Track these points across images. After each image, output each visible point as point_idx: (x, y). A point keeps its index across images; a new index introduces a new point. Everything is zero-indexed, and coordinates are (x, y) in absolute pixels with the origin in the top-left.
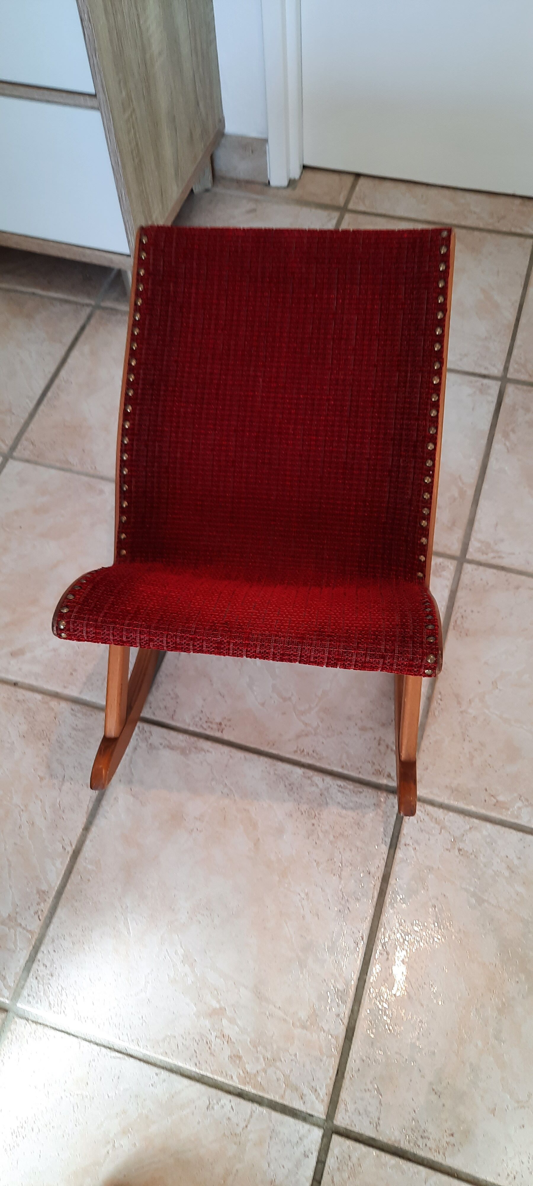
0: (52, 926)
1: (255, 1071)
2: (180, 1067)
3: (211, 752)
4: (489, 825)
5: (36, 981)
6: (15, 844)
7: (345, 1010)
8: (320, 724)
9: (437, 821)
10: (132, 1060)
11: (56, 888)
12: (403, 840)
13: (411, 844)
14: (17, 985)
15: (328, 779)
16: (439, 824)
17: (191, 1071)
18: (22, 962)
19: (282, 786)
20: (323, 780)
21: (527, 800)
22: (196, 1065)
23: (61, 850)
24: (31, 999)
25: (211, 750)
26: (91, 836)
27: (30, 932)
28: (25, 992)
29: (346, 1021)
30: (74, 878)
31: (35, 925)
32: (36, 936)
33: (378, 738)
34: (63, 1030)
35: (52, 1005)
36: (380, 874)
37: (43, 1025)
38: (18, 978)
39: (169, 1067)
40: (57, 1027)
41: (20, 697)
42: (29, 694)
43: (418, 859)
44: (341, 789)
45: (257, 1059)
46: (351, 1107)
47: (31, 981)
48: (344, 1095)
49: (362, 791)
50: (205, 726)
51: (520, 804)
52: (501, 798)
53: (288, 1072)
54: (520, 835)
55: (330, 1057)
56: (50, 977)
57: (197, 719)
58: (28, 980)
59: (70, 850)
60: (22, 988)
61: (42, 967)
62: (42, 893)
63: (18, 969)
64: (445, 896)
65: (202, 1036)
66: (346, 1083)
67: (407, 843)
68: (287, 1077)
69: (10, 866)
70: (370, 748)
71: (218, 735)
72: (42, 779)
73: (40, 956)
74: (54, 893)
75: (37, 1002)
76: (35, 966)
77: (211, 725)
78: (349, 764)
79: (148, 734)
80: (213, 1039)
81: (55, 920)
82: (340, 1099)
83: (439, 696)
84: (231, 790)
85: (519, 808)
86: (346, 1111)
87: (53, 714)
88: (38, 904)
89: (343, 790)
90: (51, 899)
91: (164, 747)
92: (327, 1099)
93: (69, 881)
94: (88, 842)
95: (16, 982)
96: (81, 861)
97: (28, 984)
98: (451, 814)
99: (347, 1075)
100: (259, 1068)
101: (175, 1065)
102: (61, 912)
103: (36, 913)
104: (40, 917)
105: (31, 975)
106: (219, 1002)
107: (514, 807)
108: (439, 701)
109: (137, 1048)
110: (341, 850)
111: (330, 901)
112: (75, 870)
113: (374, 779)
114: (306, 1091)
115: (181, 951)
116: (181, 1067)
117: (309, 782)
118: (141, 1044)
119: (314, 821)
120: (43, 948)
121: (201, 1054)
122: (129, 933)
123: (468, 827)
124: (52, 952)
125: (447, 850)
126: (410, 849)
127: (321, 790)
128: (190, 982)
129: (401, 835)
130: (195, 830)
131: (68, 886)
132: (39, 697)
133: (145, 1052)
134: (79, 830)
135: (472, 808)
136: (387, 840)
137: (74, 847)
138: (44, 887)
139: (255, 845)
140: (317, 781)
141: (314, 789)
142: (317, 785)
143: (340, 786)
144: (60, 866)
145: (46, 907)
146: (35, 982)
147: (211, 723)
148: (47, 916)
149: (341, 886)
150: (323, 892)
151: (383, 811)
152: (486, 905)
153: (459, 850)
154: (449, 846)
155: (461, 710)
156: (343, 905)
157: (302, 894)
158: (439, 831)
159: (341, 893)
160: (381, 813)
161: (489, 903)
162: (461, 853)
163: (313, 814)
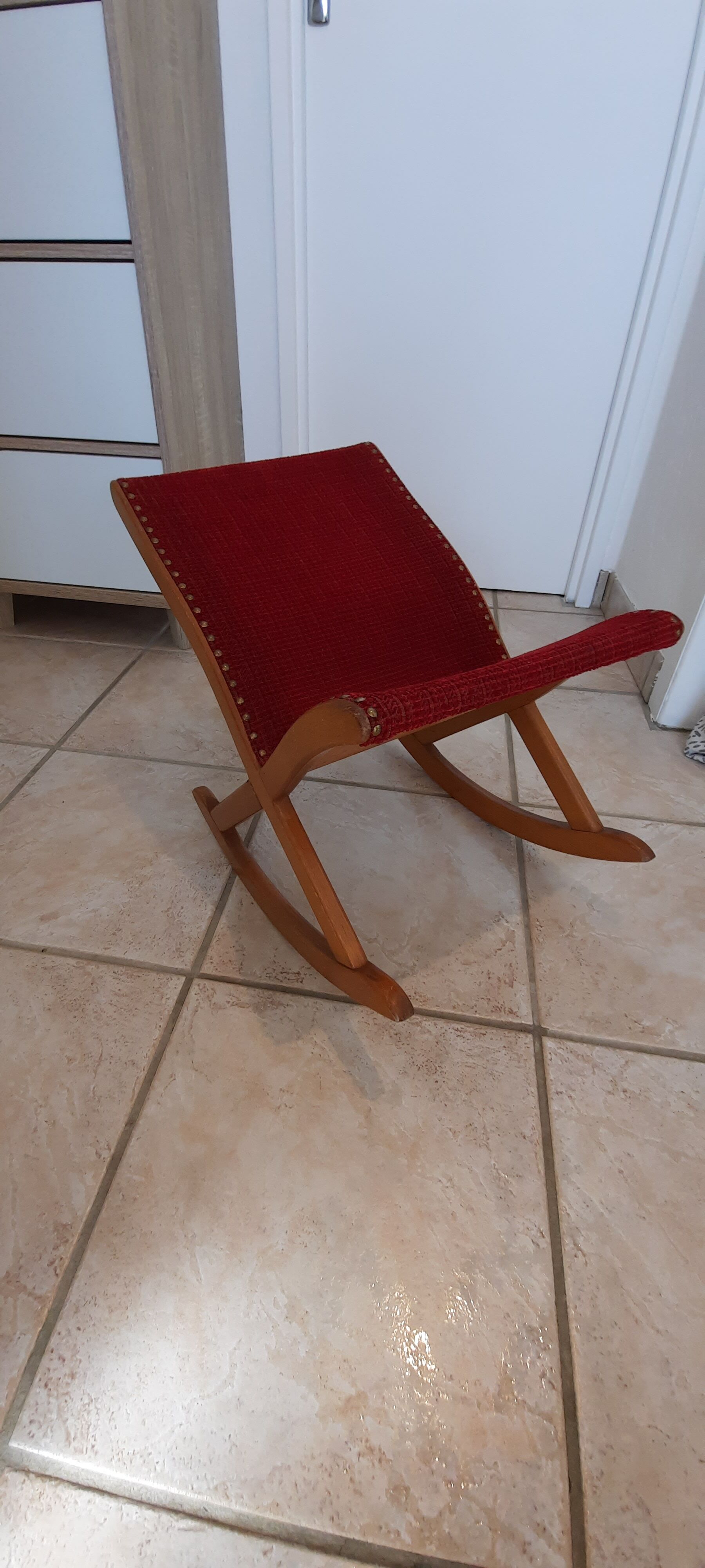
0: (76, 1284)
1: (434, 1514)
2: (304, 1530)
3: (291, 1006)
4: (646, 1057)
5: (46, 1392)
6: (26, 1156)
7: (550, 1361)
8: (416, 962)
9: (585, 1059)
10: (217, 1531)
11: (84, 1219)
12: (552, 1089)
13: (564, 1092)
14: (12, 1405)
15: (441, 1023)
16: (588, 1062)
17: (326, 1535)
18: (23, 1357)
19: (387, 1037)
20: (435, 1024)
21: (675, 1021)
22: (333, 1519)
23: (94, 1157)
24: (34, 1428)
25: (291, 1003)
26: (137, 1132)
27: (38, 1298)
28: (25, 1417)
29: (558, 1384)
30: (113, 1199)
31: (48, 1286)
32: (49, 1304)
33: (485, 972)
34: (91, 1484)
35: (73, 1436)
36: (538, 1136)
37: (56, 1479)
38: (14, 1390)
39: (284, 1534)
40: (81, 1482)
41: (49, 964)
42: (59, 960)
43: (578, 1110)
44: (459, 1033)
45: (436, 1489)
46: (608, 1548)
47: (38, 1393)
48: (592, 1529)
49: (484, 1032)
50: (280, 977)
51: (669, 1027)
52: (646, 1023)
53: (490, 1503)
54: (685, 1063)
55: (551, 1457)
56: (69, 1381)
57: (270, 970)
58: (32, 1392)
59: (107, 1155)
60: (20, 1408)
61: (56, 1363)
62: (62, 1229)
63: (15, 1372)
64: (629, 1154)
65: (335, 1456)
66: (589, 1503)
67: (559, 1090)
68: (490, 1513)
69: (15, 1190)
70: (480, 982)
71: (297, 985)
72: (70, 1060)
73: (54, 1341)
74: (81, 1226)
75: (45, 1435)
76: (45, 1362)
77: (288, 976)
78: (460, 1004)
79: (211, 992)
80: (355, 1459)
81: (81, 1273)
82: (587, 1537)
83: (538, 923)
84: (323, 1049)
85: (671, 1032)
86: (603, 1557)
87: (90, 980)
88: (56, 1248)
89: (462, 1034)
90: (76, 1239)
91: (232, 1005)
92: (565, 1542)
93: (106, 1204)
94: (133, 1142)
95: (11, 1398)
96: (124, 1173)
97: (31, 1400)
98: (597, 1048)
99: (587, 1486)
100: (441, 1505)
101: (294, 1527)
102: (91, 1258)
103: (52, 1263)
104: (58, 1272)
105: (37, 1380)
106: (353, 1384)
107: (664, 1032)
108: (539, 928)
109: (224, 1503)
110: (481, 1112)
111: (483, 1184)
112: (114, 1186)
113: (494, 1017)
114: (529, 1535)
115: (283, 1300)
116: (307, 1529)
117: (419, 1028)
118: (232, 1492)
119: (435, 1077)
120: (60, 1326)
121: (338, 1497)
122: (199, 1280)
123: (623, 1062)
124: (74, 1332)
125: (609, 1092)
126: (565, 1097)
127: (435, 1037)
128: (303, 1354)
129: (548, 1082)
130: (283, 1107)
131: (104, 1214)
132: (73, 962)
133: (237, 1508)
134: (121, 1126)
135: (621, 1040)
136: (533, 1090)
137: (112, 1151)
138: (66, 1219)
139: (367, 1117)
140: (428, 1028)
141: (426, 1036)
142: (429, 1032)
143: (457, 1030)
144: (92, 1182)
145: (67, 1252)
146: (43, 1393)
147: (288, 973)
148: (68, 1267)
149: (493, 1162)
150: (470, 1173)
151: (517, 1054)
152: (683, 1159)
153: (625, 1091)
154: (610, 1088)
155: (565, 934)
156: (502, 1188)
157: (444, 1180)
158: (592, 1071)
159: (495, 1171)
160: (515, 1056)
161: (686, 1156)
162: (628, 1095)
163: (433, 1068)
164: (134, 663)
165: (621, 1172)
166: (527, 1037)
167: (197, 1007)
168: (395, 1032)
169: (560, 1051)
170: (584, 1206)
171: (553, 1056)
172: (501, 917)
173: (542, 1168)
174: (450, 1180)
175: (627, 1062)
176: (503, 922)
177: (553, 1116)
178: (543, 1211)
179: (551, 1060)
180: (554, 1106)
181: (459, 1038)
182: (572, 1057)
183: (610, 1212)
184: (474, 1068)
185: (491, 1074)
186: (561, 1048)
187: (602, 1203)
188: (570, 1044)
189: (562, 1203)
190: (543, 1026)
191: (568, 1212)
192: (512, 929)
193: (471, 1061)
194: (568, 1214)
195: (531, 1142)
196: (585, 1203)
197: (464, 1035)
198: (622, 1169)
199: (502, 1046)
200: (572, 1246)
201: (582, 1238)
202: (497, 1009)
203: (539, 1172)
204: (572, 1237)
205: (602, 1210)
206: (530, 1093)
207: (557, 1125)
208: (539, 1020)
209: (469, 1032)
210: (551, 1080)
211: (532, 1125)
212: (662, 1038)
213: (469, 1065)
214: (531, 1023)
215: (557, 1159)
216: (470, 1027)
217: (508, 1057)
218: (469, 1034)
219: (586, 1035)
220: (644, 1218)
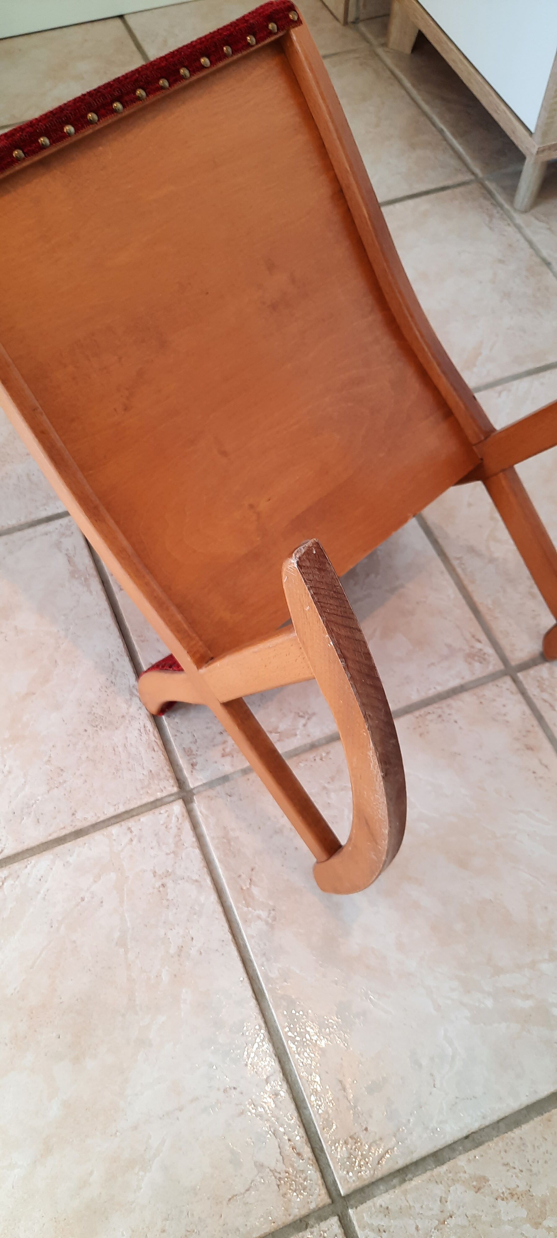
4: (216, 898)
9: (179, 843)
12: (132, 823)
13: (134, 834)
16: (176, 845)
19: (104, 675)
20: (140, 708)
21: (274, 919)
25: (94, 593)
36: (79, 825)
43: (122, 851)
44: (142, 730)
49: (157, 750)
51: (263, 913)
52: (255, 891)
64: (102, 902)
67: (133, 829)
70: (211, 728)
84: (66, 636)
85: (258, 917)
91: (67, 555)
98: (198, 851)
107: (255, 910)
110: (78, 773)
111: (19, 797)
113: (178, 752)
117: (128, 697)
119: (89, 728)
123: (195, 877)
125: (154, 872)
126: (129, 836)
127: (128, 713)
129: (137, 818)
135: (221, 869)
139: (27, 694)
140: (134, 703)
141: (124, 706)
142: (130, 706)
149: (39, 798)
150: (23, 784)
151: (150, 783)
152: (122, 951)
153: (163, 885)
154: (159, 872)
155: (326, 785)
156: (22, 812)
157: (7, 768)
158: (169, 852)
159: (33, 802)
160: (146, 783)
161: (126, 953)
162: (161, 889)
163: (97, 723)
164: (443, 189)
165: (83, 899)
166: (173, 786)
167: (50, 532)
168: (114, 681)
169: (174, 819)
170: (39, 877)
171: (166, 815)
172: (306, 717)
173: (55, 836)
174: (10, 772)
175: (196, 881)
176: (302, 721)
177: (105, 832)
178: (20, 848)
179: (160, 813)
180: (114, 830)
181: (137, 731)
182: (174, 831)
183: (44, 899)
184: (115, 754)
185: (118, 770)
186: (178, 819)
187: (48, 890)
188: (187, 825)
189: (33, 860)
190: (195, 798)
191: (28, 866)
192: (298, 733)
193: (120, 749)
194: (26, 867)
195: (72, 821)
196: (42, 877)
197: (144, 734)
198: (86, 899)
199: (151, 769)
200: (3, 877)
201: (12, 882)
202: (188, 752)
203: (50, 835)
204: (10, 875)
205: (42, 892)
206: (117, 807)
207: (98, 836)
208: (199, 792)
209: (149, 738)
210: (139, 820)
211: (90, 817)
212: (245, 909)
213: (116, 749)
214: (191, 786)
215: (68, 845)
216: (154, 736)
217: (141, 777)
218: (147, 738)
219: (208, 839)
220: (52, 927)
